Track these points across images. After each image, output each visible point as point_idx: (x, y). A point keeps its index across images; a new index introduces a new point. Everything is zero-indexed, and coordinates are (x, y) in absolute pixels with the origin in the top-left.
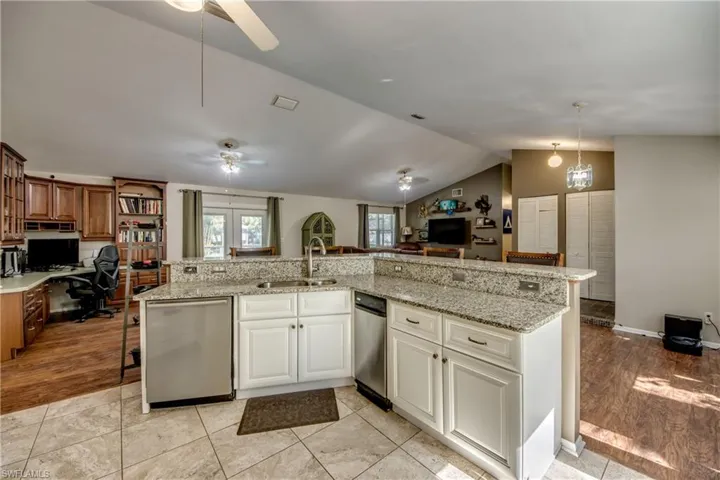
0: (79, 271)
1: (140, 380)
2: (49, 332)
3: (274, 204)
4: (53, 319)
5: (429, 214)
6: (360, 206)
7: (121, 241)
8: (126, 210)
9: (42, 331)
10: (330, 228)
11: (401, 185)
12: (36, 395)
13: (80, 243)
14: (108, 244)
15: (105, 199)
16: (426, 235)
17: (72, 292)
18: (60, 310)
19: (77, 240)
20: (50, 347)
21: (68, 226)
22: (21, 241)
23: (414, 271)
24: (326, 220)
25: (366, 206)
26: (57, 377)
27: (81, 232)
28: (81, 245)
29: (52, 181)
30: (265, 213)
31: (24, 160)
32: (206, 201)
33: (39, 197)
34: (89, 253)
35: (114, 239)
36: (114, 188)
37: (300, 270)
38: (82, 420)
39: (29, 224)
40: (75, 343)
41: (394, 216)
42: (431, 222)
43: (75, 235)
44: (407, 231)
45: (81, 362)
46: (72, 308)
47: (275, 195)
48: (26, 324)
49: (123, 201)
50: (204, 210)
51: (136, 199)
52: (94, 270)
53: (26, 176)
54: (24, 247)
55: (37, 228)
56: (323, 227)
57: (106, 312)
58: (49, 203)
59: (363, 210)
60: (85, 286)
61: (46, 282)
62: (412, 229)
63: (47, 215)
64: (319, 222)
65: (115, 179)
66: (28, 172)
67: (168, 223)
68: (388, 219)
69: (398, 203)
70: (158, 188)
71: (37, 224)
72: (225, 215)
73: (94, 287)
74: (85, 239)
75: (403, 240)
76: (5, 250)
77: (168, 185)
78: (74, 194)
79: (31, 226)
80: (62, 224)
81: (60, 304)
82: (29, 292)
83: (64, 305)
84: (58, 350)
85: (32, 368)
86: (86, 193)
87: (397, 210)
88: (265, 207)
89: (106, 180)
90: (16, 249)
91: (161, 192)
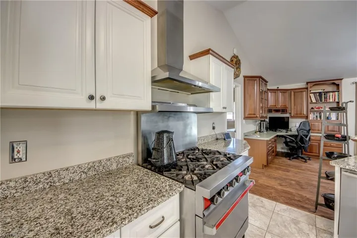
0: (289, 133)
2: (276, 161)
4: (278, 154)
7: (311, 119)
8: (314, 101)
9: (273, 159)
12: (271, 193)
13: (290, 119)
14: (304, 120)
15: (302, 95)
17: (286, 143)
18: (281, 150)
19: (288, 117)
20: (277, 169)
21: (284, 111)
22: (266, 117)
26: (280, 187)
27: (290, 113)
28: (290, 120)
29: (278, 90)
31: (267, 82)
33: (273, 98)
34: (295, 124)
35: (307, 117)
36: (307, 88)
39: (269, 110)
40: (288, 171)
43: (287, 115)
45: (291, 184)
46: (286, 151)
48: (268, 155)
49: (312, 95)
51: (320, 93)
52: (297, 133)
53: (268, 89)
54: (267, 120)
55: (272, 112)
57: (302, 158)
58: (277, 100)
60: (292, 142)
61: (275, 137)
63: (276, 106)
65: (307, 83)
66: (269, 88)
70: (336, 84)
71: (272, 110)
73: (297, 143)
74: (292, 117)
76: (261, 121)
77: (343, 81)
78: (287, 94)
79: (270, 111)
80: (282, 110)
81: (281, 148)
82: (270, 140)
83: (282, 148)
84: (280, 172)
85: (269, 177)
86: (293, 93)
89: (302, 85)
90: (264, 121)
91: (338, 85)
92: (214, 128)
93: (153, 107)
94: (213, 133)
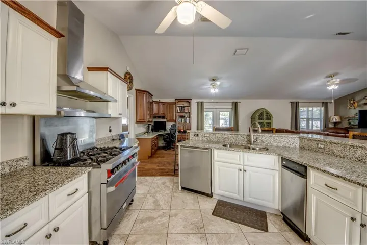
0: (166, 132)
1: (178, 176)
2: (158, 152)
3: (235, 105)
4: (159, 148)
5: (358, 106)
6: (292, 103)
8: (179, 111)
9: (156, 151)
10: (269, 117)
11: (329, 86)
12: (152, 173)
14: (174, 123)
15: (173, 107)
16: (356, 122)
17: (164, 140)
18: (161, 145)
19: (165, 122)
20: (158, 157)
21: (163, 117)
22: (152, 122)
23: (336, 149)
24: (266, 113)
25: (297, 103)
26: (158, 168)
27: (167, 119)
28: (167, 123)
29: (159, 102)
30: (230, 110)
31: (152, 96)
32: (205, 106)
33: (156, 107)
34: (169, 126)
35: (175, 122)
36: (175, 103)
37: (246, 140)
38: (162, 185)
40: (164, 157)
41: (323, 109)
42: (360, 112)
43: (165, 120)
44: (336, 119)
45: (164, 164)
46: (164, 145)
47: (235, 100)
48: (152, 149)
49: (178, 108)
50: (205, 110)
51: (182, 106)
52: (169, 132)
53: (153, 101)
54: (153, 124)
56: (265, 117)
57: (173, 148)
58: (159, 109)
59: (295, 106)
60: (167, 138)
61: (157, 135)
62: (341, 118)
63: (158, 113)
64: (262, 114)
65: (176, 100)
67: (192, 116)
68: (318, 111)
69: (325, 99)
70: (188, 101)
72: (213, 112)
73: (170, 139)
74: (168, 121)
75: (331, 126)
76: (149, 124)
77: (192, 100)
78: (165, 106)
79: (155, 117)
81: (161, 143)
82: (153, 138)
83: (162, 144)
84: (159, 159)
85: (152, 163)
86: (168, 105)
87: (325, 104)
88: (231, 107)
89: (172, 100)
90: (151, 124)
91: (190, 103)
92: (110, 131)
93: (58, 113)
94: (110, 134)
